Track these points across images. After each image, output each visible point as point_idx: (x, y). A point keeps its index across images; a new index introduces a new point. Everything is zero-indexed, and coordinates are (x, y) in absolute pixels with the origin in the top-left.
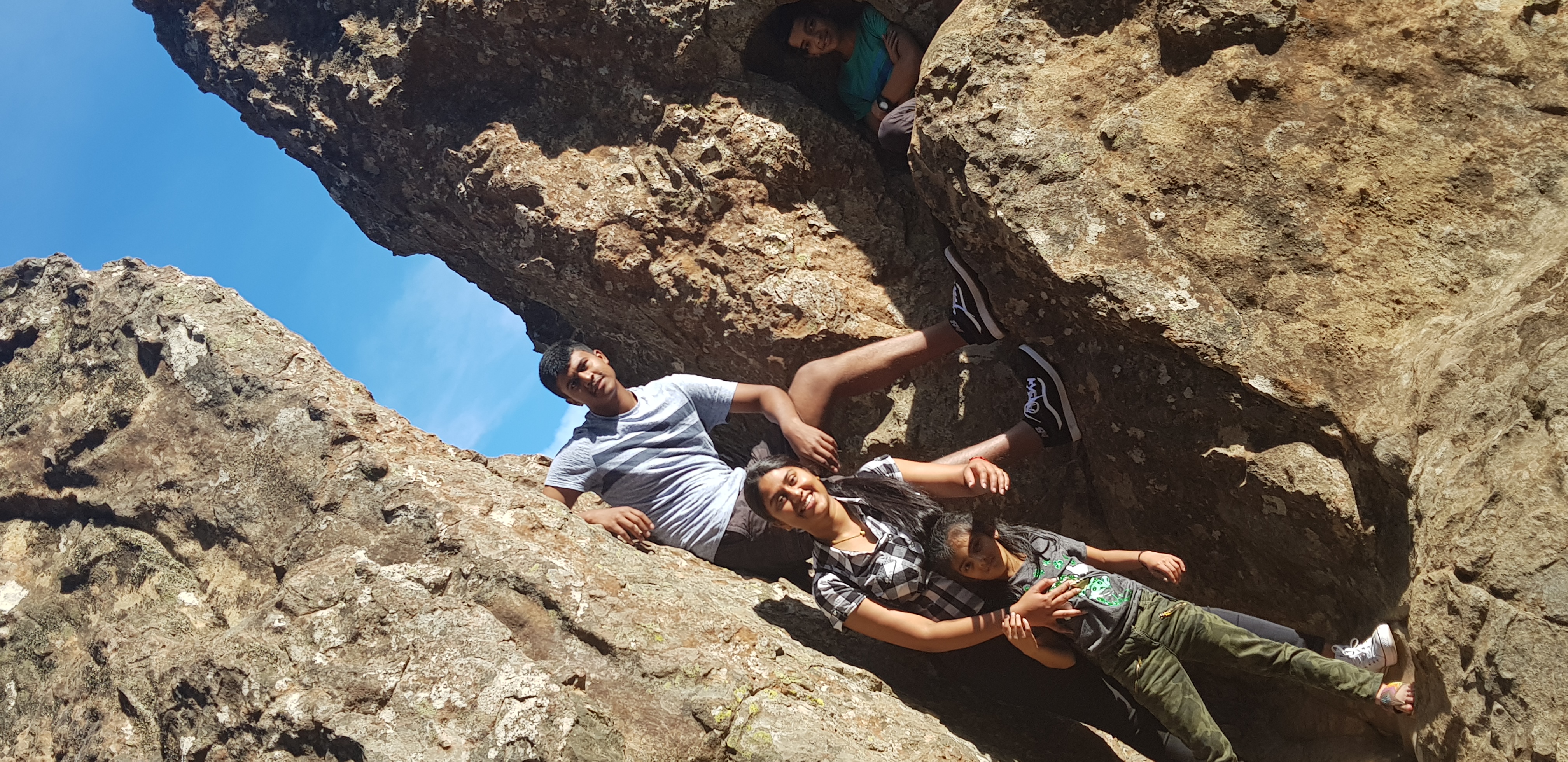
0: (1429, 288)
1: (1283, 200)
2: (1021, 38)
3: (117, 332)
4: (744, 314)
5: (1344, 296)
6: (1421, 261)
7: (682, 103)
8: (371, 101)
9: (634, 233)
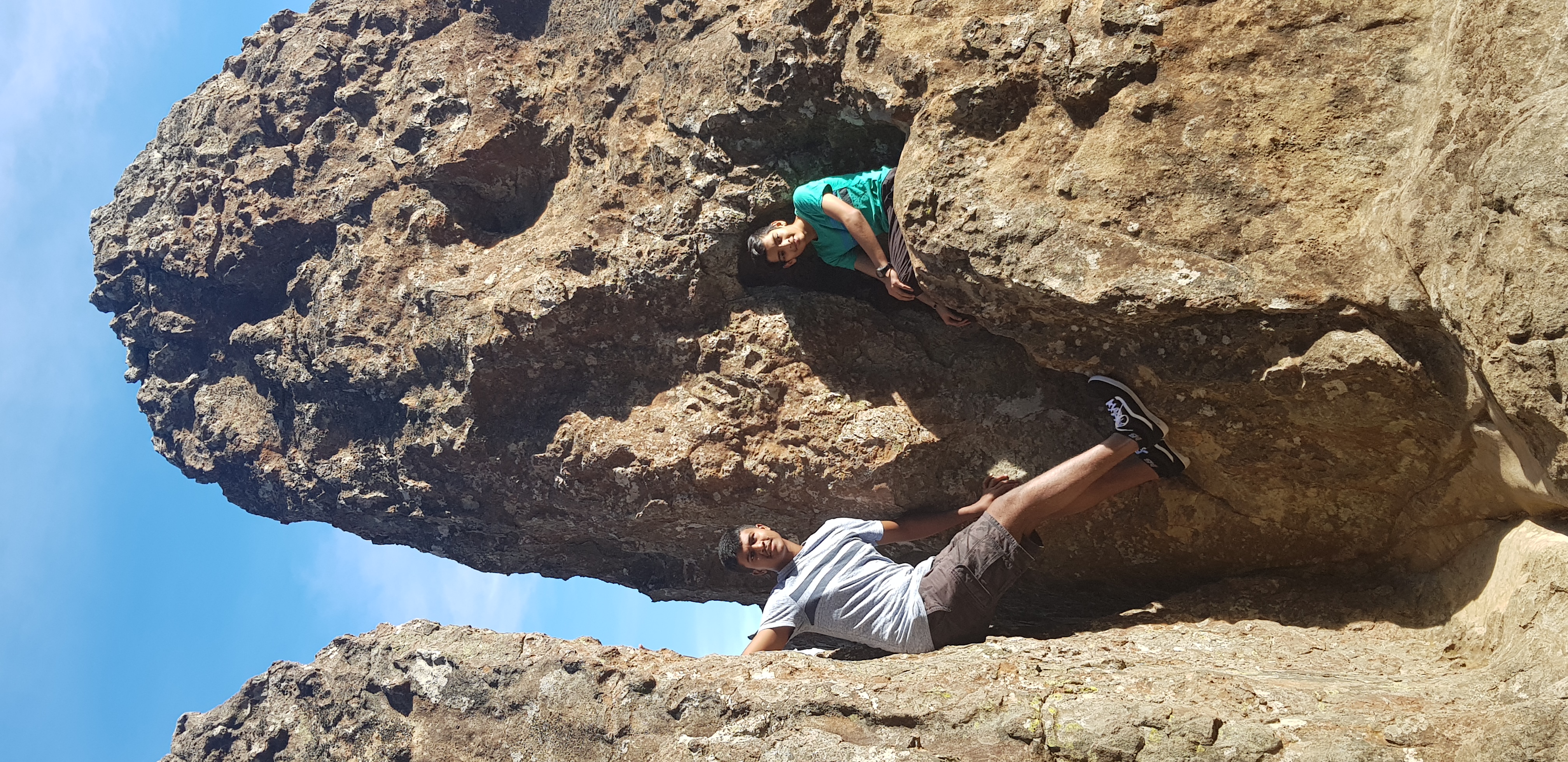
0: (1359, 181)
1: (1219, 173)
2: (961, 156)
3: (363, 694)
4: (838, 464)
5: (1302, 216)
6: (1342, 166)
7: (710, 332)
8: (455, 448)
9: (719, 445)
